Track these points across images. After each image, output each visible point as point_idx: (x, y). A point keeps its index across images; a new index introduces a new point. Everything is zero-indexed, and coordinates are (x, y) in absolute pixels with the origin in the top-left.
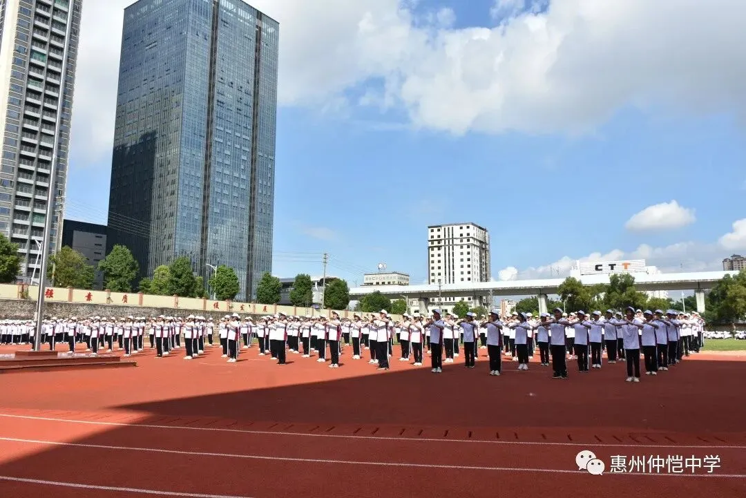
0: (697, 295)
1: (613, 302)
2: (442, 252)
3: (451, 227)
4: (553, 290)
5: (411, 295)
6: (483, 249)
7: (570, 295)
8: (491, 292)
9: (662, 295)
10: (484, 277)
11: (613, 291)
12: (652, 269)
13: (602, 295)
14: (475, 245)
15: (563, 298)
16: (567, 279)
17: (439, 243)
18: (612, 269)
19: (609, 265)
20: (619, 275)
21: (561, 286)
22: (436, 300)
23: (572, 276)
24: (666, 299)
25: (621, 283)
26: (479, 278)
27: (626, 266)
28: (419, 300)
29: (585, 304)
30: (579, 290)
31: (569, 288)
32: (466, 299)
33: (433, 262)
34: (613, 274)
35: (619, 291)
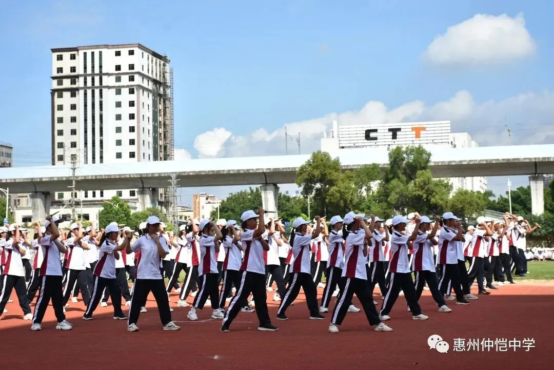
0: (533, 184)
1: (393, 197)
2: (79, 99)
3: (97, 52)
4: (288, 176)
5: (17, 187)
6: (160, 95)
7: (318, 186)
8: (174, 181)
9: (476, 184)
10: (162, 151)
11: (393, 178)
12: (462, 138)
13: (375, 185)
14: (144, 89)
15: (307, 191)
16: (315, 156)
17: (73, 82)
18: (394, 137)
19: (390, 130)
20: (404, 149)
21: (302, 169)
22: (67, 196)
23: (323, 150)
24: (482, 192)
25: (408, 164)
26: (151, 152)
27: (418, 131)
28: (32, 197)
29: (345, 201)
30: (335, 175)
31: (317, 173)
32: (126, 194)
33: (61, 120)
34: (394, 147)
35: (404, 178)
